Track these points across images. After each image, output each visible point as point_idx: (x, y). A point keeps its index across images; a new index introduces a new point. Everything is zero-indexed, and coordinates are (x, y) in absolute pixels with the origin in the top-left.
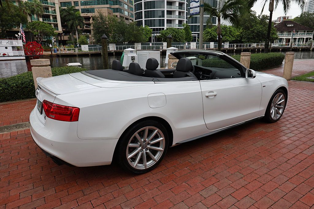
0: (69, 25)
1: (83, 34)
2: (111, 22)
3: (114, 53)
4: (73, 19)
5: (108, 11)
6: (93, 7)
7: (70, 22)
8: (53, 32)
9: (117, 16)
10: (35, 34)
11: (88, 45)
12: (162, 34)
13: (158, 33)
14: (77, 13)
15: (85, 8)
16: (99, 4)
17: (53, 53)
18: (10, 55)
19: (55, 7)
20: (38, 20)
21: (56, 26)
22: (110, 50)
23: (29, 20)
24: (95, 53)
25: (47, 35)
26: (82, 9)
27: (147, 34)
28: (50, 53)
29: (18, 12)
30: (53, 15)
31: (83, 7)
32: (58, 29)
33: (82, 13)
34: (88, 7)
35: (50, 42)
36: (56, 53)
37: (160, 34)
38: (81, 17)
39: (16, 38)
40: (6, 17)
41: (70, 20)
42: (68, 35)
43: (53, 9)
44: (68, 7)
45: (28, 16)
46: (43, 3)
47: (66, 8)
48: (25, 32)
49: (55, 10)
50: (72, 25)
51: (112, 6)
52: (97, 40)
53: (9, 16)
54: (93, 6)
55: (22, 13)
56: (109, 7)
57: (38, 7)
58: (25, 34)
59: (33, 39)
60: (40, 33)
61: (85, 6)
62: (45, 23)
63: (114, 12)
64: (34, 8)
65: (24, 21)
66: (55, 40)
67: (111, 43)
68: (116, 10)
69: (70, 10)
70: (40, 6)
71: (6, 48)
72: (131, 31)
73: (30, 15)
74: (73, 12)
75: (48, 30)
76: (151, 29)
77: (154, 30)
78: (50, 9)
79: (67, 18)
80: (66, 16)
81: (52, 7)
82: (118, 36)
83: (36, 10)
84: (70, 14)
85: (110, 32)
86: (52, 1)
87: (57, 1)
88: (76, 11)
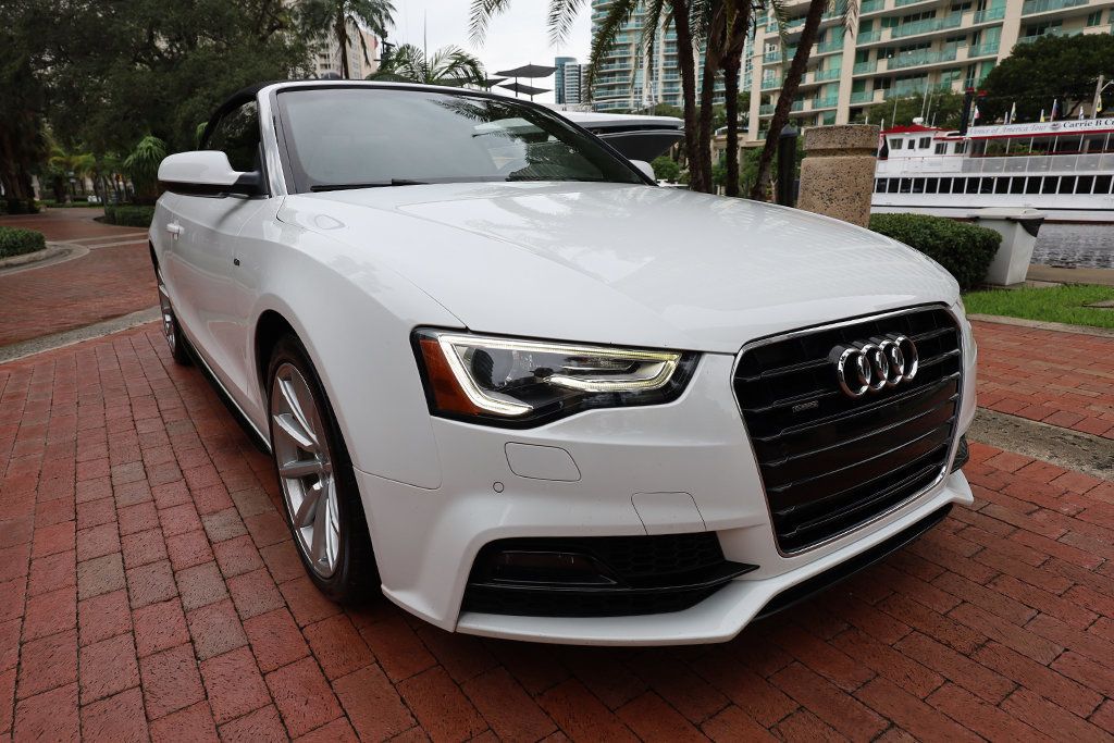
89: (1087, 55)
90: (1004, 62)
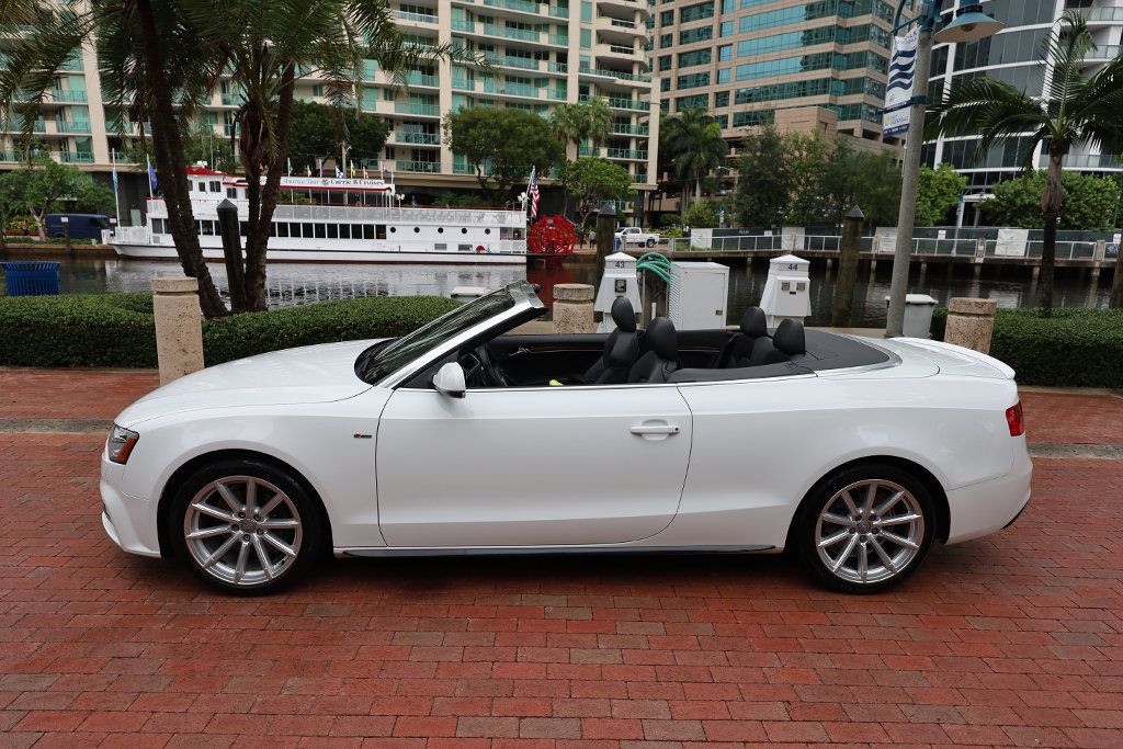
0: (680, 166)
1: (724, 192)
2: (801, 155)
4: (695, 148)
5: (817, 116)
6: (772, 107)
7: (684, 158)
8: (626, 187)
9: (850, 132)
10: (574, 194)
11: (711, 230)
12: (997, 197)
13: (988, 191)
14: (708, 128)
15: (748, 110)
16: (804, 95)
18: (492, 251)
19: (648, 114)
20: (596, 152)
21: (642, 169)
23: (571, 155)
24: (727, 255)
25: (606, 194)
26: (735, 115)
27: (942, 193)
29: (542, 134)
30: (638, 139)
31: (741, 108)
32: (645, 181)
33: (735, 126)
34: (757, 106)
37: (992, 196)
38: (720, 140)
39: (518, 207)
41: (685, 151)
42: (676, 196)
43: (643, 120)
44: (685, 112)
45: (571, 143)
46: (618, 106)
47: (680, 114)
48: (542, 188)
49: (646, 124)
50: (687, 167)
51: (840, 98)
52: (745, 214)
53: (520, 147)
54: (773, 104)
55: (552, 139)
56: (827, 101)
57: (600, 116)
59: (571, 209)
60: (592, 190)
61: (749, 105)
62: (608, 163)
63: (844, 119)
64: (588, 122)
65: (555, 155)
66: (631, 211)
67: (790, 224)
68: (851, 112)
69: (690, 119)
70: (604, 114)
71: (488, 231)
72: (867, 184)
73: (577, 142)
74: (696, 125)
75: (611, 182)
76: (964, 174)
77: (980, 178)
78: (634, 122)
79: (678, 145)
80: (674, 139)
81: (639, 116)
82: (818, 202)
83: (593, 126)
84: (688, 132)
85: (794, 188)
86: (644, 98)
87: (656, 96)
88: (708, 123)
89: (324, 121)
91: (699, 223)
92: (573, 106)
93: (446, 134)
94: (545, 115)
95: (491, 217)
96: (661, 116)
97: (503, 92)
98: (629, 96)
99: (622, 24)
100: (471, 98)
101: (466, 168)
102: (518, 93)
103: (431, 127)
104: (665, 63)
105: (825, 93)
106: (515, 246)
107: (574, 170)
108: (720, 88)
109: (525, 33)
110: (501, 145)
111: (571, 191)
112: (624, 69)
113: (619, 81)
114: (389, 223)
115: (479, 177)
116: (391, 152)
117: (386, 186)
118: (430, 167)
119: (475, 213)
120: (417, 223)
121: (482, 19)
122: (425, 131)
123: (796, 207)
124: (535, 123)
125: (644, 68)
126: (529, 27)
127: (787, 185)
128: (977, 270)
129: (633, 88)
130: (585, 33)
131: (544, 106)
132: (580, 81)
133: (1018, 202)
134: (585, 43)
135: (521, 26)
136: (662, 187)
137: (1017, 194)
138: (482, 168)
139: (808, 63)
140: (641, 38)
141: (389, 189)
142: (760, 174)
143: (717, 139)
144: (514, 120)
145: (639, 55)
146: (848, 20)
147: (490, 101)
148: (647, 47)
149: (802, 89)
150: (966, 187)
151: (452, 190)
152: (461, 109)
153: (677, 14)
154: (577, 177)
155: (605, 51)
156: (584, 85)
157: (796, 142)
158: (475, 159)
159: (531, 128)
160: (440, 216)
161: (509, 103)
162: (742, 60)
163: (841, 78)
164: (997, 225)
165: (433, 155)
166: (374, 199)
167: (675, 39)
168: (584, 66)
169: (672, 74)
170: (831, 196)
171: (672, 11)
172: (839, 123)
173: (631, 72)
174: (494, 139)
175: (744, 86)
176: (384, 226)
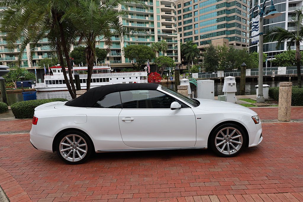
0: (187, 57)
1: (199, 63)
2: (221, 51)
3: (221, 80)
4: (191, 51)
5: (223, 40)
7: (188, 54)
8: (173, 63)
9: (233, 44)
10: (159, 66)
11: (197, 73)
12: (276, 59)
13: (274, 57)
15: (204, 40)
17: (169, 80)
19: (177, 43)
20: (164, 55)
21: (176, 58)
22: (218, 77)
23: (157, 56)
25: (168, 66)
26: (200, 42)
28: (166, 80)
29: (149, 51)
30: (175, 50)
31: (202, 40)
32: (178, 61)
33: (201, 45)
34: (206, 39)
35: (168, 72)
36: (171, 81)
37: (275, 59)
38: (197, 49)
39: (144, 71)
40: (141, 56)
41: (188, 52)
42: (186, 65)
44: (187, 42)
45: (157, 52)
46: (169, 42)
47: (186, 43)
48: (150, 65)
49: (177, 46)
50: (189, 57)
51: (229, 35)
52: (207, 68)
53: (143, 55)
54: (210, 38)
55: (152, 52)
56: (225, 37)
57: (164, 45)
58: (150, 67)
59: (158, 70)
60: (163, 65)
62: (168, 57)
63: (230, 41)
64: (161, 47)
65: (153, 56)
66: (174, 70)
67: (219, 70)
68: (232, 39)
69: (189, 44)
70: (165, 44)
71: (137, 78)
72: (240, 58)
73: (158, 52)
74: (191, 45)
75: (169, 62)
76: (266, 53)
77: (270, 54)
78: (173, 46)
79: (186, 51)
80: (185, 49)
81: (175, 44)
82: (227, 64)
83: (163, 48)
84: (188, 47)
85: (220, 60)
86: (175, 39)
87: (179, 39)
88: (194, 45)
90: (72, 51)
91: (194, 71)
92: (157, 43)
93: (123, 53)
94: (149, 46)
95: (137, 74)
96: (180, 44)
97: (137, 40)
98: (172, 39)
99: (168, 20)
100: (129, 43)
101: (129, 61)
102: (141, 40)
103: (119, 51)
104: (180, 29)
105: (224, 34)
106: (144, 81)
107: (158, 60)
108: (195, 35)
109: (142, 25)
110: (138, 55)
111: (158, 66)
112: (170, 32)
113: (169, 35)
114: (109, 77)
115: (132, 63)
116: (108, 59)
117: (108, 67)
118: (119, 62)
119: (132, 73)
120: (117, 77)
121: (131, 22)
122: (117, 52)
123: (221, 65)
124: (147, 48)
125: (175, 31)
126: (143, 23)
127: (217, 60)
128: (273, 79)
129: (172, 37)
130: (158, 23)
131: (149, 43)
132: (158, 36)
133: (282, 60)
134: (159, 26)
135: (141, 23)
136: (183, 63)
137: (282, 57)
138: (133, 61)
139: (219, 27)
140: (174, 23)
141: (109, 68)
142: (210, 57)
143: (196, 49)
144: (141, 48)
145: (173, 28)
146: (229, 15)
147: (134, 43)
148: (175, 26)
149: (218, 34)
150: (267, 57)
151: (125, 67)
152: (127, 46)
153: (182, 17)
154: (159, 62)
155: (164, 28)
156: (159, 37)
157: (219, 48)
158: (131, 58)
159: (146, 49)
160: (123, 75)
161: (139, 43)
162: (201, 27)
163: (229, 30)
164: (277, 66)
165: (119, 59)
166: (105, 71)
167: (182, 23)
168: (159, 32)
169: (182, 32)
170: (230, 62)
171: (181, 16)
172: (229, 42)
173: (172, 33)
174: (136, 53)
175: (202, 34)
176: (108, 78)
